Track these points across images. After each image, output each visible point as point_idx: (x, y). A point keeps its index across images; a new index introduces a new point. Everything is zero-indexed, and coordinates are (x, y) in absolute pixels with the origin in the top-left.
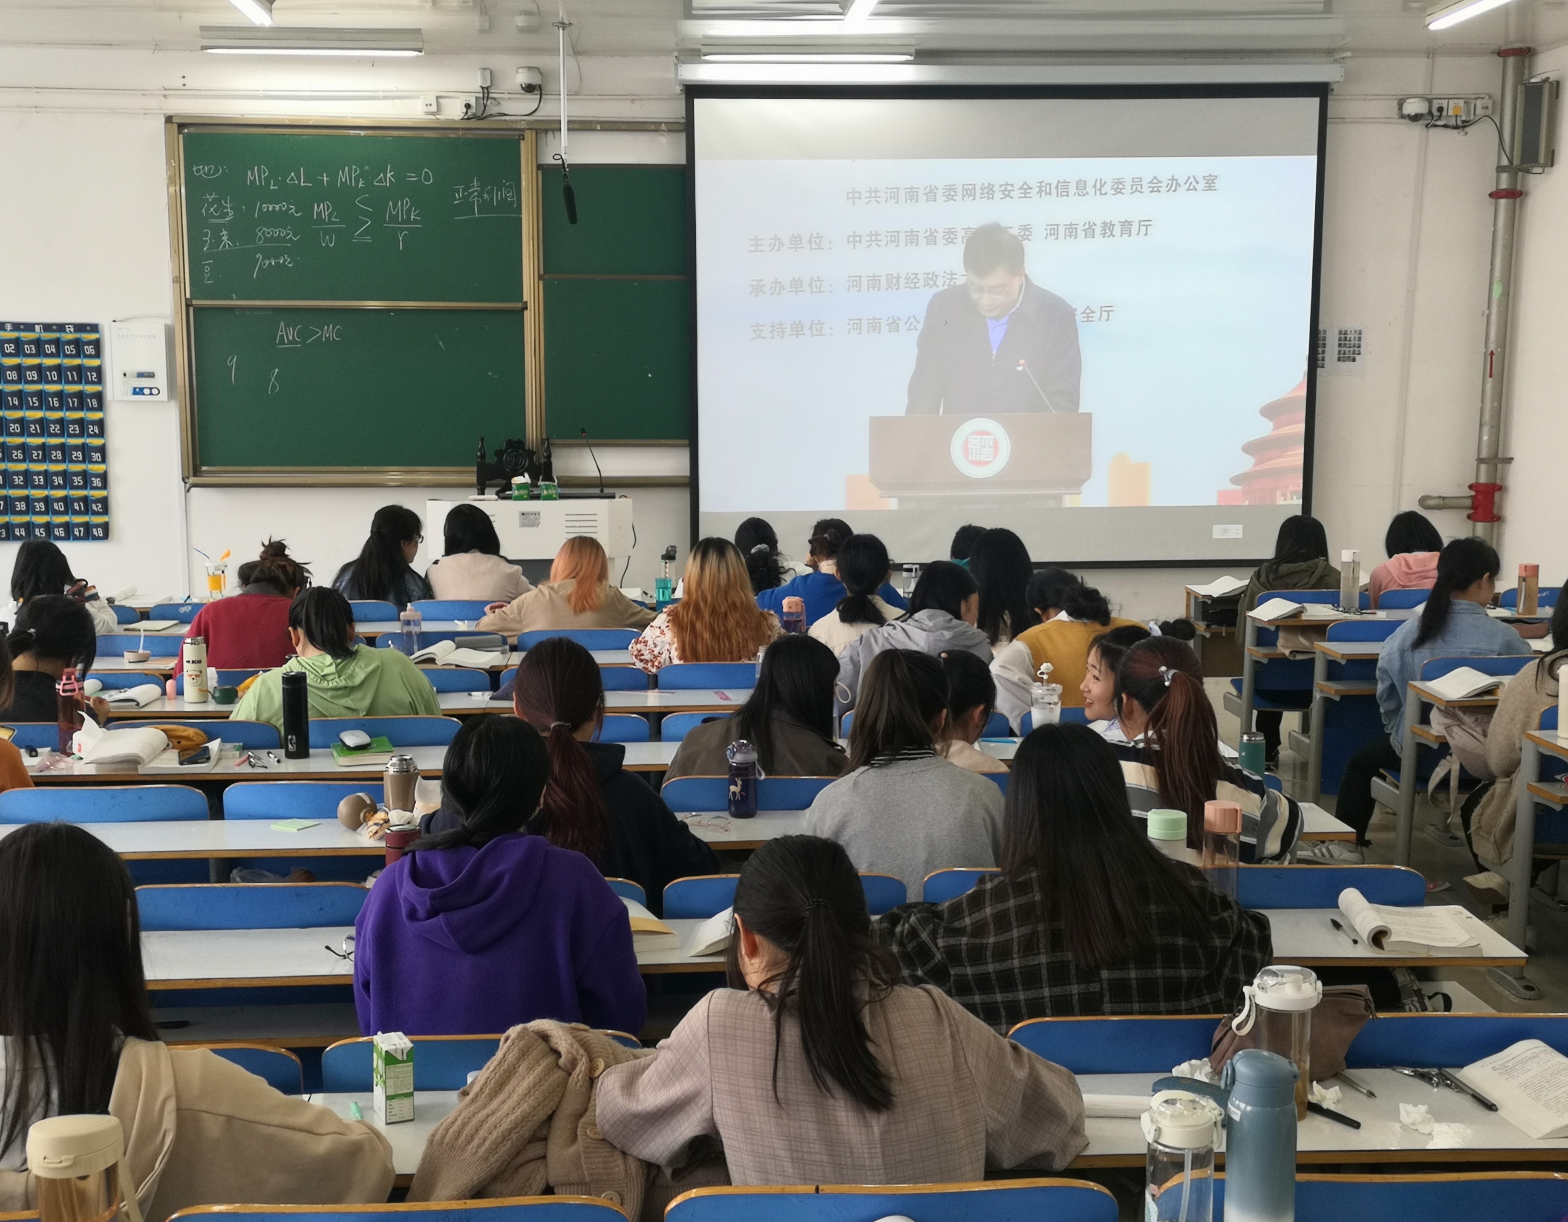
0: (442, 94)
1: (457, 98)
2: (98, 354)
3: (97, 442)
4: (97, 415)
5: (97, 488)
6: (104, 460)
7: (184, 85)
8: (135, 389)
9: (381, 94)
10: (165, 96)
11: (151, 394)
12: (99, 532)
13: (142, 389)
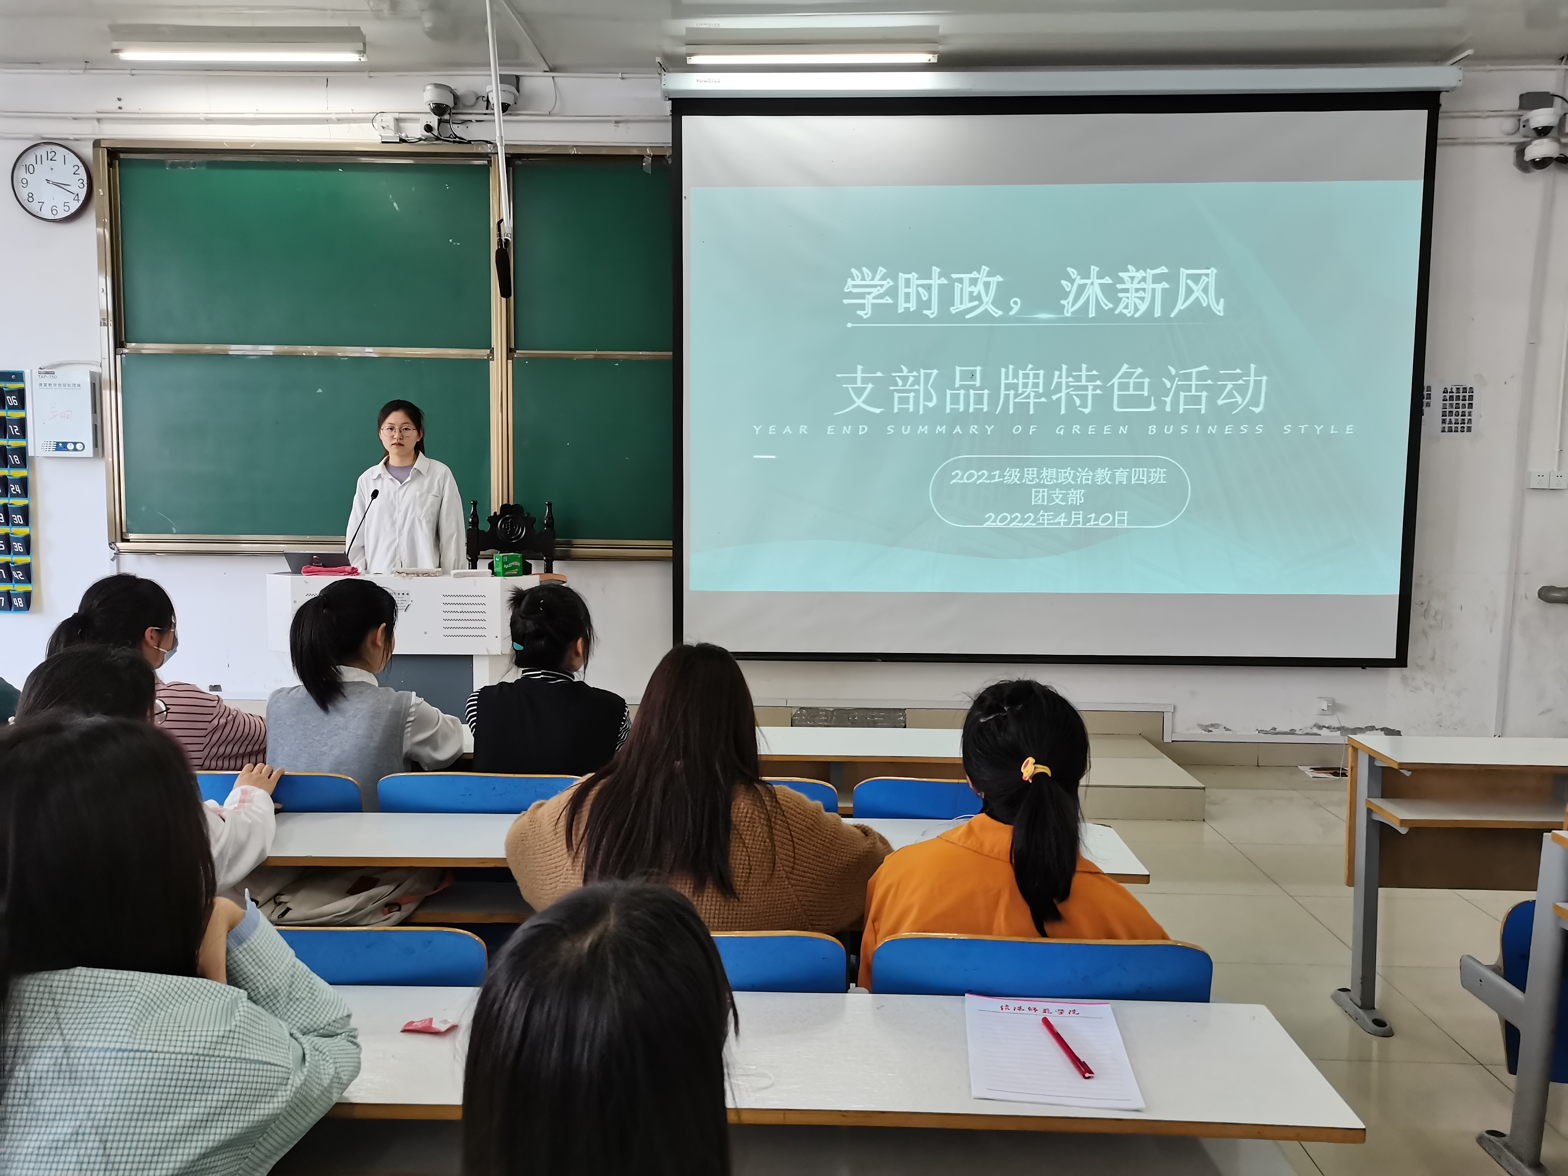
0: (402, 116)
1: (418, 120)
2: (22, 405)
3: (20, 502)
4: (22, 473)
5: (18, 553)
6: (26, 523)
7: (120, 108)
8: (58, 443)
9: (334, 117)
10: (99, 120)
11: (75, 450)
12: (18, 602)
13: (65, 444)
